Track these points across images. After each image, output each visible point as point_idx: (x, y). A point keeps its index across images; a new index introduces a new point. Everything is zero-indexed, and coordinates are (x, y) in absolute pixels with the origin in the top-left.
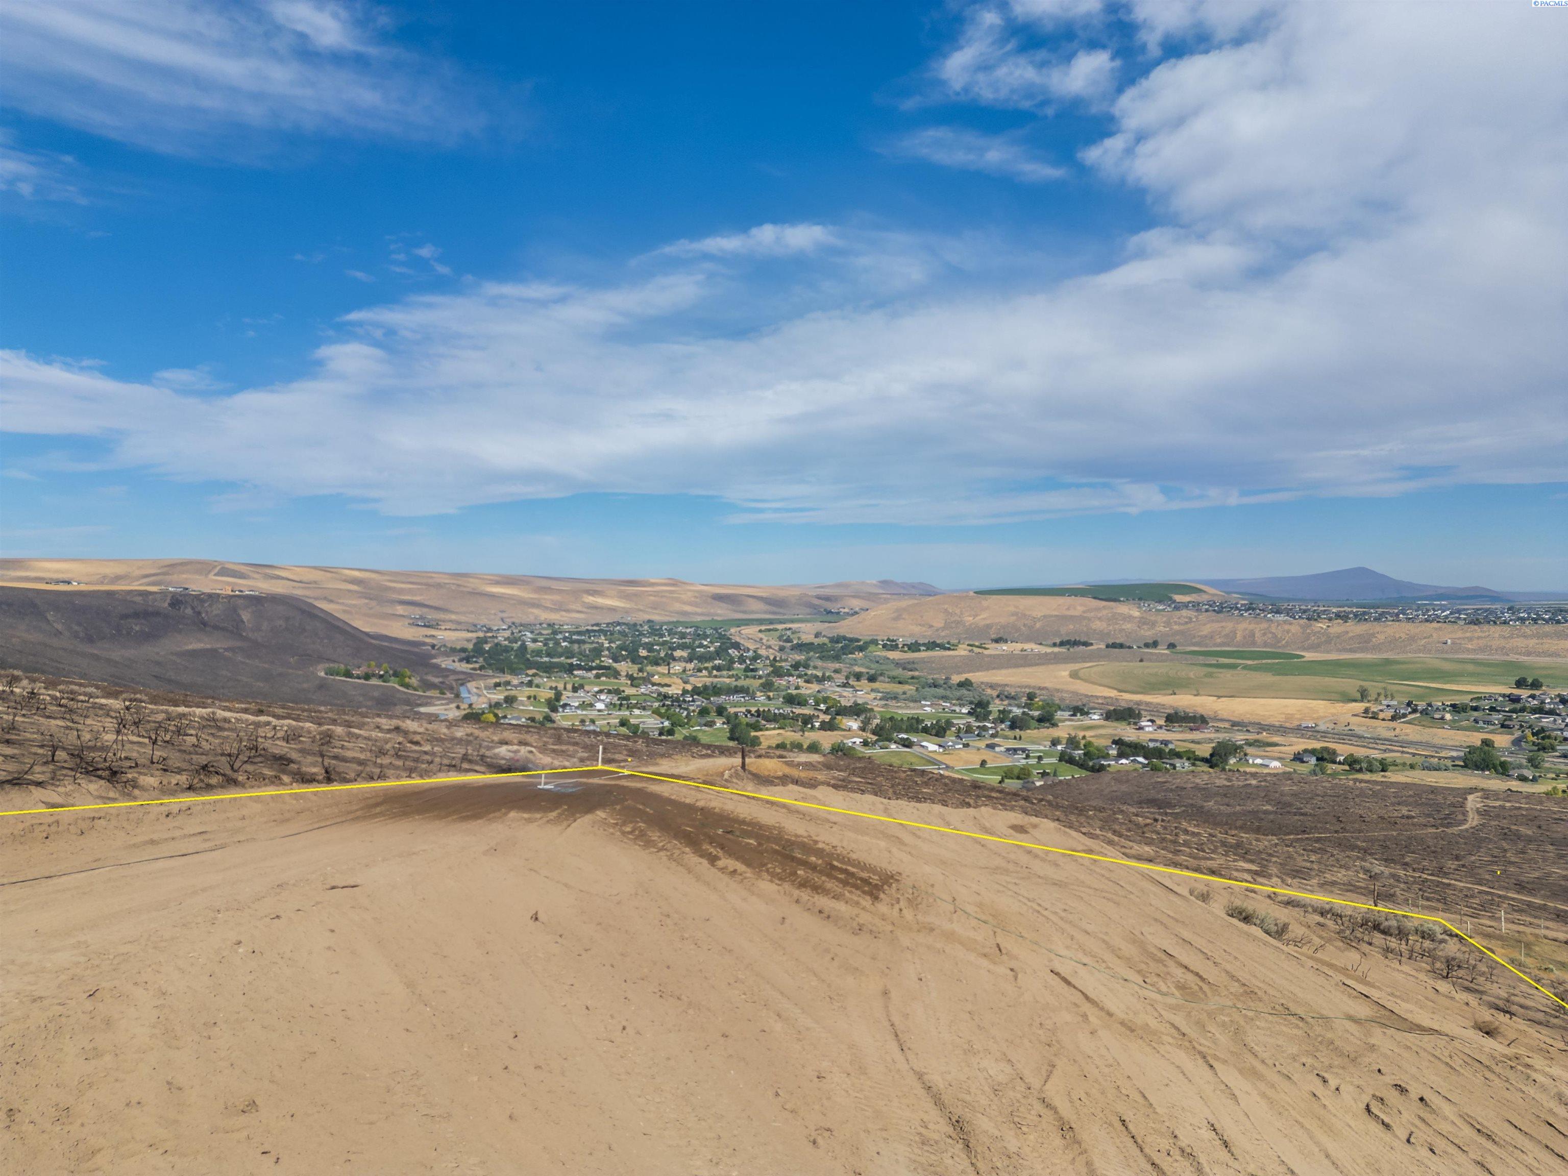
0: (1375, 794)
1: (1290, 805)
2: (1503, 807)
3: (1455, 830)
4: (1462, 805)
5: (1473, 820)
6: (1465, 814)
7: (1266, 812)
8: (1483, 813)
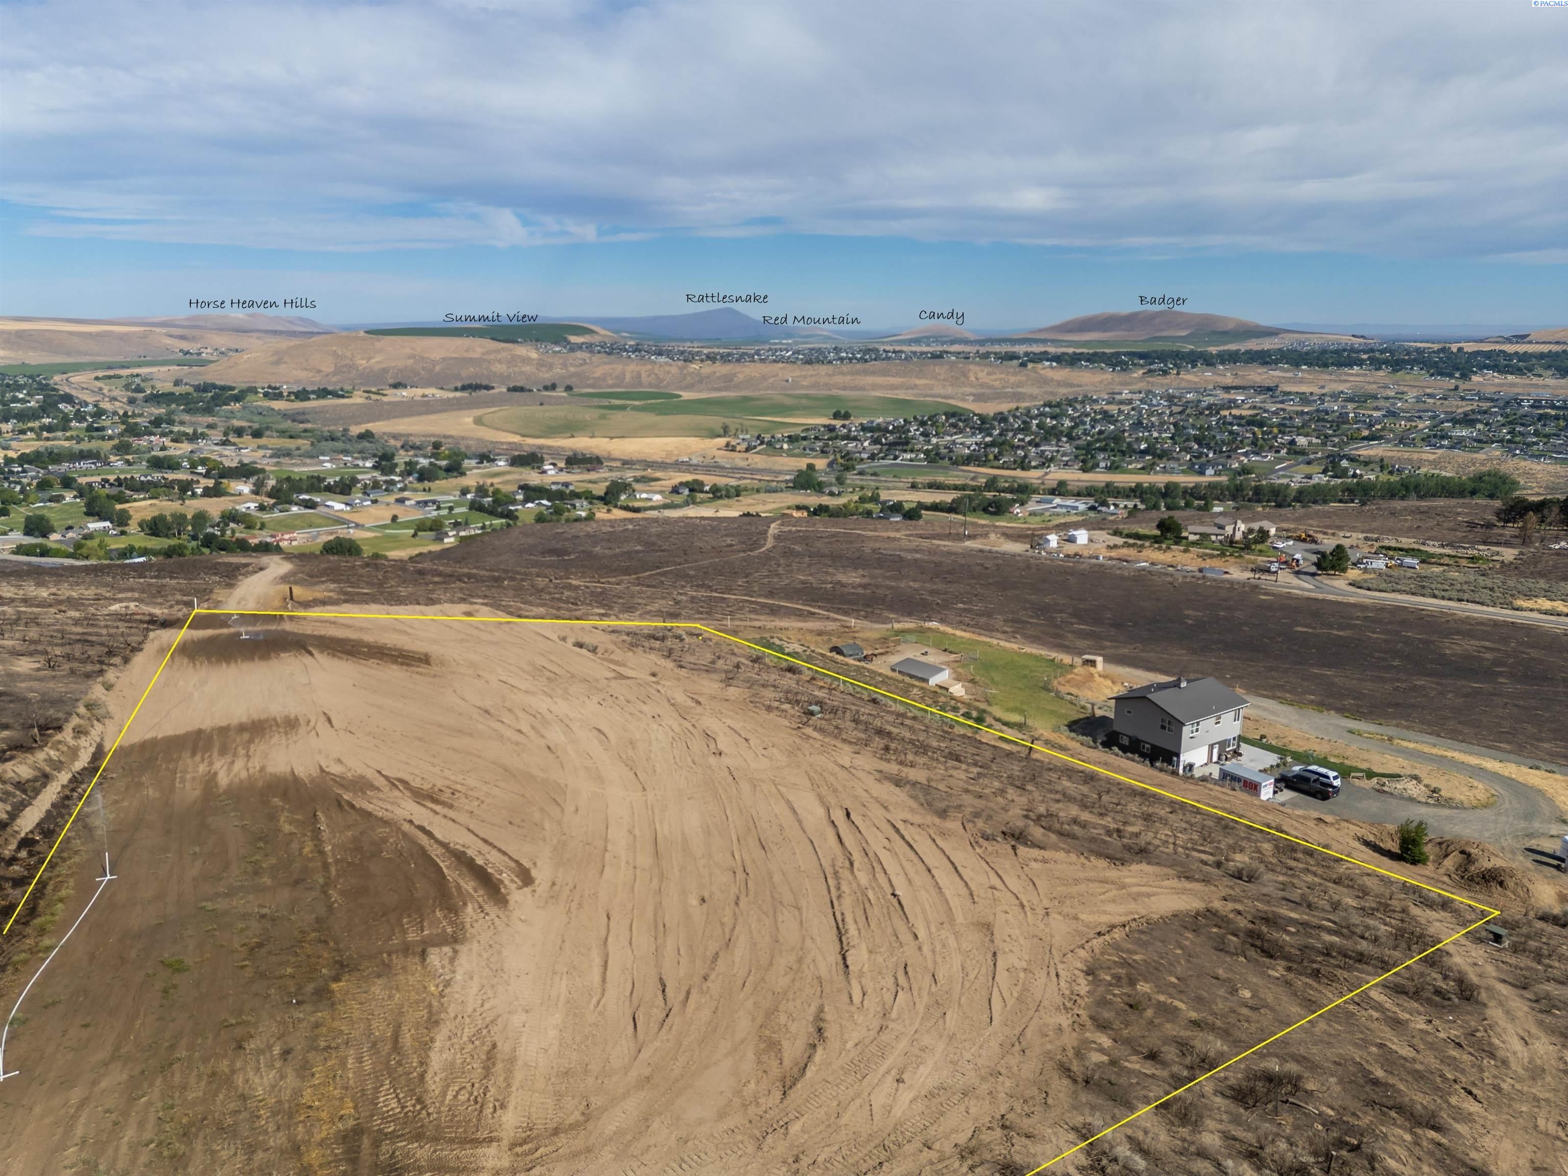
0: (713, 529)
1: (654, 544)
2: (790, 531)
3: (756, 552)
4: (766, 532)
5: (770, 543)
6: (765, 540)
7: (637, 552)
8: (777, 538)
